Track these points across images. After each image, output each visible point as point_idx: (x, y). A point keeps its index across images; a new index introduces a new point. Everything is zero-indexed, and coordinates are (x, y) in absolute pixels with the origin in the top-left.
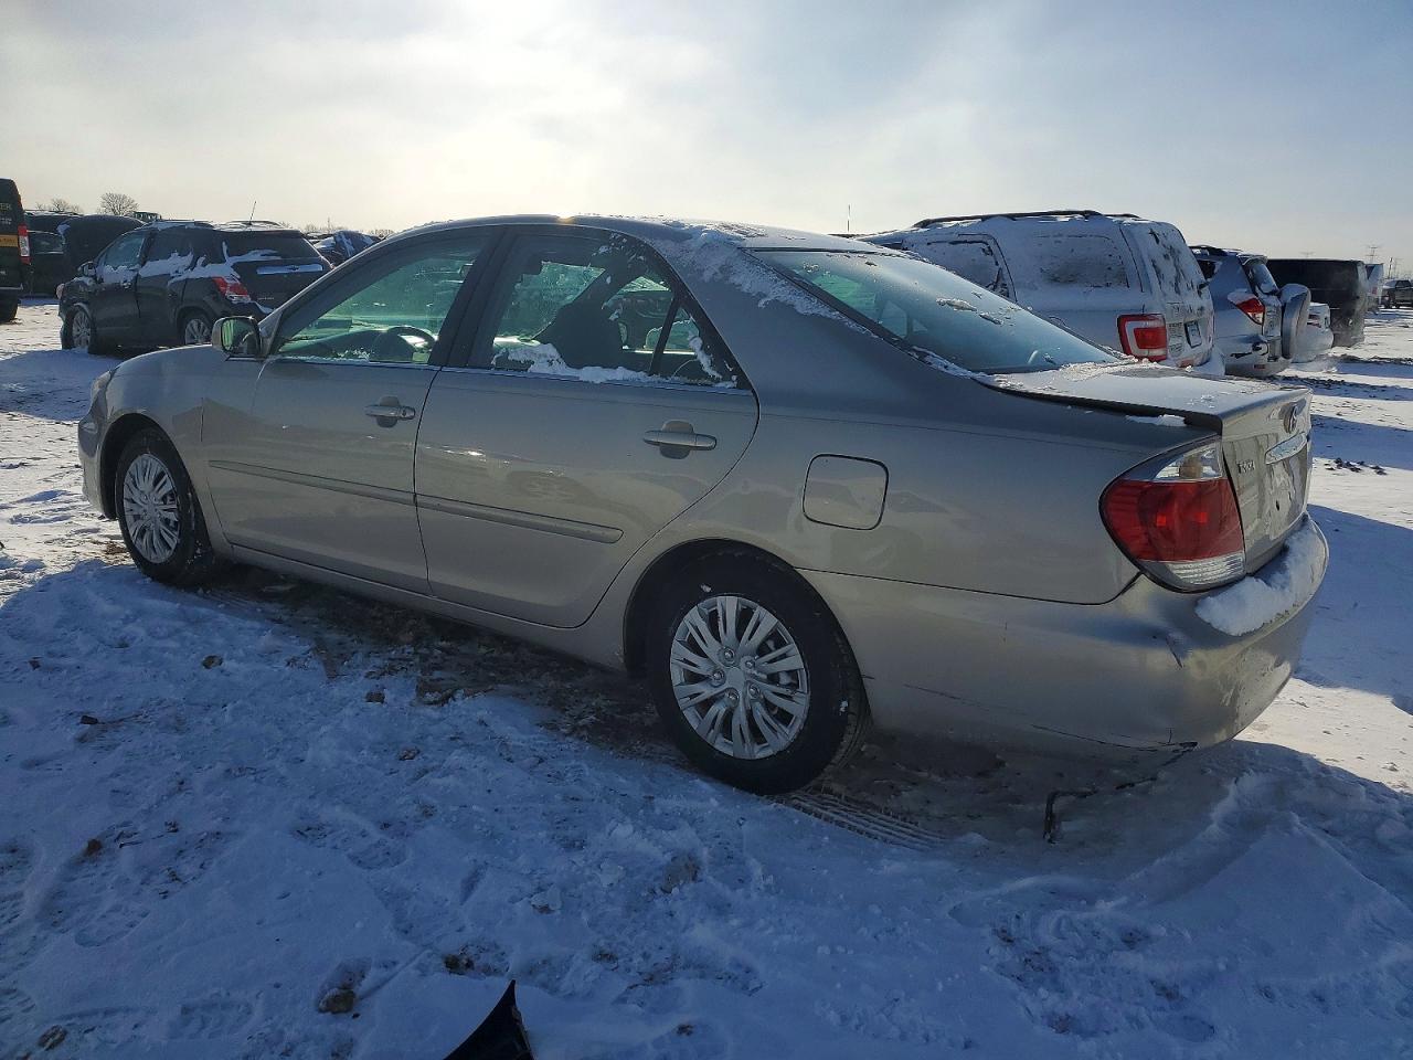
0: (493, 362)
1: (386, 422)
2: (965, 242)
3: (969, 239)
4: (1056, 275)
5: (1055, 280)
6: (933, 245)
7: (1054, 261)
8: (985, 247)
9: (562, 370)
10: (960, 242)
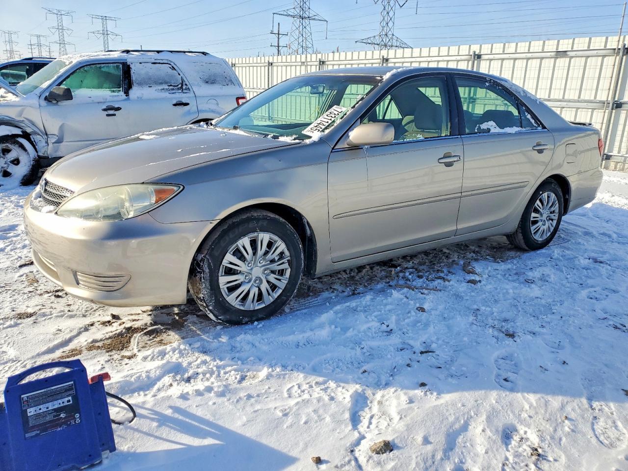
0: (476, 131)
1: (449, 165)
2: (159, 63)
3: (161, 62)
4: (207, 80)
5: (207, 82)
6: (143, 64)
7: (204, 74)
8: (170, 66)
9: (498, 130)
10: (157, 63)
